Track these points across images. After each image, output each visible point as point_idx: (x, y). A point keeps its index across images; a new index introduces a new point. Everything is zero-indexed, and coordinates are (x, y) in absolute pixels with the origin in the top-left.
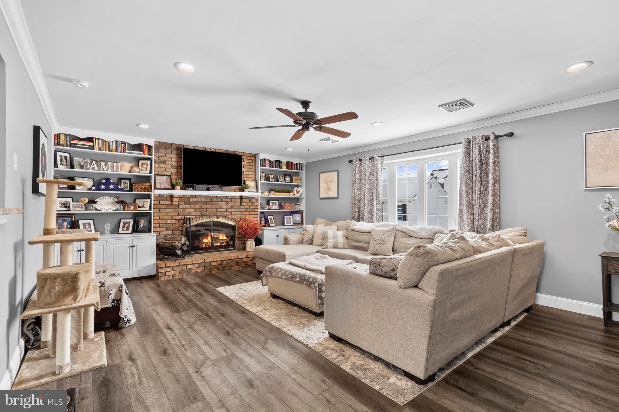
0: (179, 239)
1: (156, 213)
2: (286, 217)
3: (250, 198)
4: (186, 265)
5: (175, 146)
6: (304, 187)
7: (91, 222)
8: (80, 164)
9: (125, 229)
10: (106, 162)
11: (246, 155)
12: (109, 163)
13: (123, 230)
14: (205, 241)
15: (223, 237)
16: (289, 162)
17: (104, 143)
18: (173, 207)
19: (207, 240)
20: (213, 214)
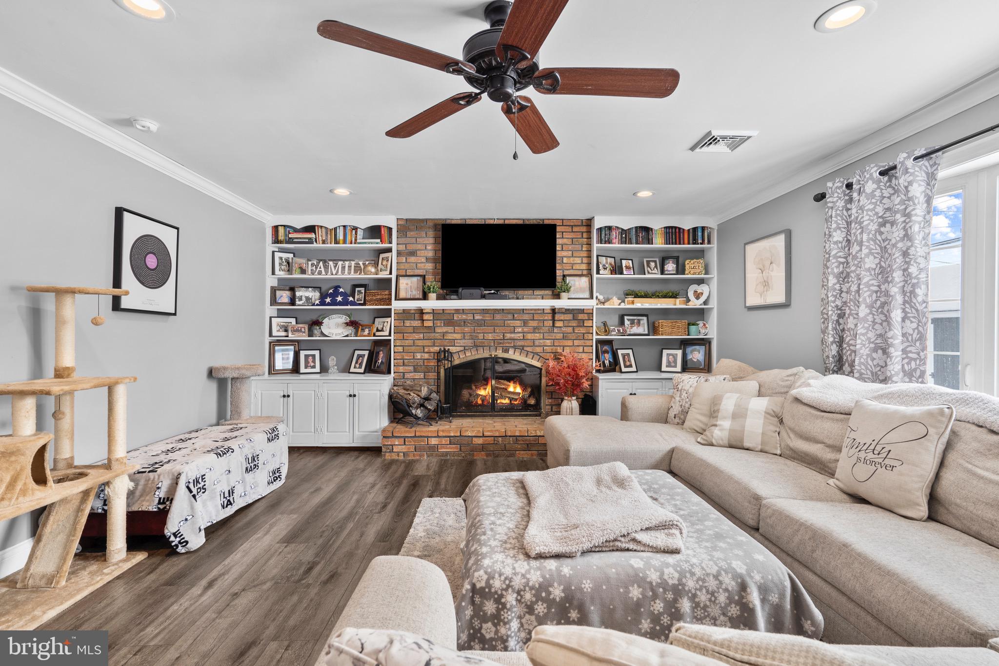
0: (419, 389)
1: (398, 341)
2: (665, 352)
3: (575, 313)
4: (428, 437)
5: (431, 224)
6: (714, 284)
7: (317, 353)
8: (301, 268)
9: (357, 366)
10: (335, 261)
11: (568, 224)
12: (340, 263)
13: (355, 367)
14: (482, 392)
15: (515, 388)
16: (672, 227)
17: (329, 232)
18: (426, 331)
19: (484, 392)
20: (497, 343)
